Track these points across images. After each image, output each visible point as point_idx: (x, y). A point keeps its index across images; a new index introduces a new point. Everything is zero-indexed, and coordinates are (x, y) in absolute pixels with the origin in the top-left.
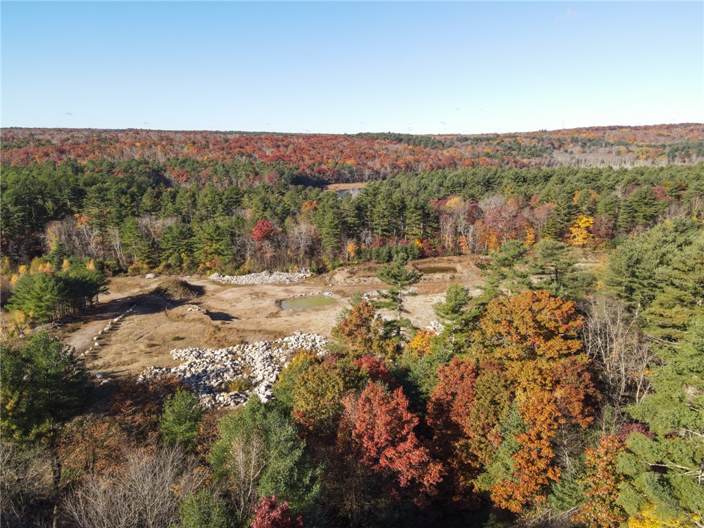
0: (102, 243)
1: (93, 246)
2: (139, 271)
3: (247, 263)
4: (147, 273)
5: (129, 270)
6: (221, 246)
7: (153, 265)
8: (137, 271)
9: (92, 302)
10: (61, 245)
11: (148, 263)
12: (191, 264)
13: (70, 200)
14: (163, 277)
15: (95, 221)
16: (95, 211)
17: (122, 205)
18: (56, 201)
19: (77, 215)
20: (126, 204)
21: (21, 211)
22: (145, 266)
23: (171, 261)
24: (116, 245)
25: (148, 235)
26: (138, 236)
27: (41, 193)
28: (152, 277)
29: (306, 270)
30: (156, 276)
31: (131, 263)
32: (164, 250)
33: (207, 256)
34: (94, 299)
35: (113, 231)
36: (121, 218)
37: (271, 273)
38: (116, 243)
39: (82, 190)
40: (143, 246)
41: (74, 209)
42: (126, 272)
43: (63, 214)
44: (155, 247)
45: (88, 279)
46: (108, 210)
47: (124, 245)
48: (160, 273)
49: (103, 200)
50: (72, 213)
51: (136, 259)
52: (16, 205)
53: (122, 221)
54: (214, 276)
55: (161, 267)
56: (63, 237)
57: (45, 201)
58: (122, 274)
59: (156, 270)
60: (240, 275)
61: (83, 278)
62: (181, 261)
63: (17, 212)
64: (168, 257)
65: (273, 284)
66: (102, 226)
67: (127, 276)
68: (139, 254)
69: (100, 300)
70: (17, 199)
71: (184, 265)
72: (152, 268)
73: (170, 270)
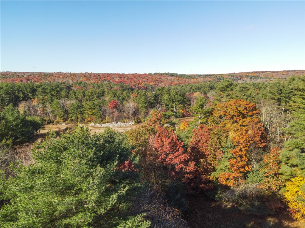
0: (43, 111)
1: (39, 112)
2: (59, 123)
3: (106, 119)
4: (62, 123)
5: (55, 122)
6: (95, 111)
7: (65, 120)
8: (58, 123)
9: (37, 132)
10: (25, 111)
11: (63, 119)
12: (82, 119)
13: (31, 93)
14: (69, 125)
15: (40, 101)
16: (41, 97)
17: (52, 95)
18: (24, 94)
19: (33, 99)
20: (54, 95)
21: (8, 97)
22: (62, 120)
23: (73, 118)
24: (49, 112)
25: (63, 107)
26: (59, 107)
27: (17, 90)
28: (64, 125)
29: (132, 122)
30: (66, 124)
31: (56, 119)
32: (70, 113)
33: (89, 116)
35: (48, 106)
36: (52, 100)
37: (117, 123)
38: (49, 111)
39: (35, 89)
40: (61, 112)
41: (32, 97)
42: (53, 123)
43: (26, 99)
44: (66, 112)
45: (36, 121)
46: (46, 97)
47: (53, 112)
48: (68, 123)
49: (44, 93)
50: (31, 99)
51: (58, 117)
52: (6, 94)
53: (52, 101)
54: (92, 124)
55: (69, 120)
56: (26, 108)
57: (19, 94)
58: (51, 123)
59: (67, 122)
60: (103, 123)
61: (33, 120)
62: (78, 118)
63: (6, 97)
64: (72, 116)
65: (118, 127)
66: (43, 104)
67: (53, 124)
68: (59, 115)
69: (41, 133)
70: (7, 92)
71: (79, 120)
72: (64, 121)
73: (73, 122)
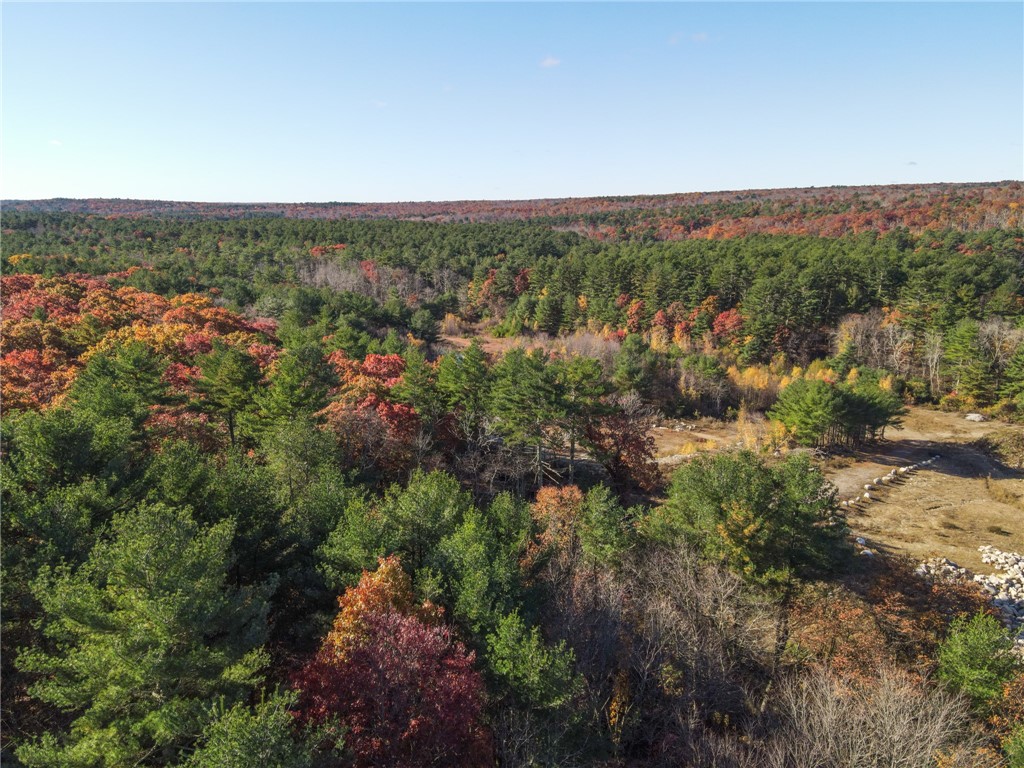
0: (912, 353)
1: (897, 355)
2: (958, 406)
4: (970, 412)
5: (942, 402)
7: (984, 400)
8: (954, 406)
9: (874, 435)
10: (852, 348)
11: (977, 397)
13: (884, 286)
14: (997, 424)
15: (909, 319)
16: (914, 305)
17: (958, 300)
18: (862, 287)
19: (885, 309)
20: (965, 299)
21: (815, 297)
22: (970, 400)
23: (1019, 400)
24: (932, 361)
25: (989, 352)
26: (971, 351)
27: (847, 273)
28: (977, 419)
30: (985, 420)
31: (949, 391)
32: (1010, 380)
34: (879, 431)
35: (933, 338)
36: (952, 320)
38: (933, 356)
39: (903, 274)
40: (976, 366)
41: (885, 300)
42: (936, 402)
43: (867, 305)
44: (995, 372)
45: (877, 401)
46: (934, 305)
47: (945, 362)
48: (993, 417)
49: (930, 290)
50: (880, 304)
51: (958, 385)
52: (811, 288)
53: (952, 324)
55: (997, 407)
56: (859, 337)
57: (849, 286)
58: (930, 404)
59: (988, 410)
61: (871, 398)
63: (809, 297)
64: (1016, 392)
66: (918, 329)
67: (937, 409)
68: (966, 379)
69: (886, 435)
70: (814, 281)
72: (981, 405)
73: (1013, 416)
